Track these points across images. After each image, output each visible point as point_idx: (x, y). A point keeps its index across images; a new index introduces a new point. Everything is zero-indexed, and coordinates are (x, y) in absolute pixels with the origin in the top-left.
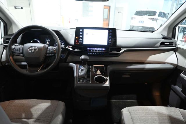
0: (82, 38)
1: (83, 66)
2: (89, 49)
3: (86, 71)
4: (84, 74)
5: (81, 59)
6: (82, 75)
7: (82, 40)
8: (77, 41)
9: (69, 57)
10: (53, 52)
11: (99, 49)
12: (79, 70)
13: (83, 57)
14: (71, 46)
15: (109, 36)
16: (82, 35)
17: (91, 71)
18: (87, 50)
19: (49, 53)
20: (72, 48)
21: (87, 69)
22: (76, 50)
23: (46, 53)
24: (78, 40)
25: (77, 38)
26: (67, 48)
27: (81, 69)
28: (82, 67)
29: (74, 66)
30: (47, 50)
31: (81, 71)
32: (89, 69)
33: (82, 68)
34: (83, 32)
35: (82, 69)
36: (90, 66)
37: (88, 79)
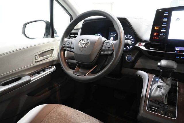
0: (167, 28)
1: (162, 80)
2: (178, 49)
3: (168, 90)
4: (163, 95)
5: (159, 66)
6: (157, 97)
7: (167, 33)
8: (155, 34)
9: (139, 61)
10: (109, 49)
12: (153, 84)
13: (163, 63)
14: (144, 44)
16: (168, 23)
17: (179, 92)
18: (174, 50)
19: (104, 51)
20: (145, 46)
21: (170, 87)
22: (152, 49)
24: (159, 31)
25: (156, 28)
26: (137, 45)
27: (156, 85)
28: (160, 80)
29: (145, 75)
30: (103, 46)
31: (157, 89)
32: (173, 87)
33: (160, 83)
34: (169, 17)
35: (160, 84)
36: (177, 81)
37: (171, 108)
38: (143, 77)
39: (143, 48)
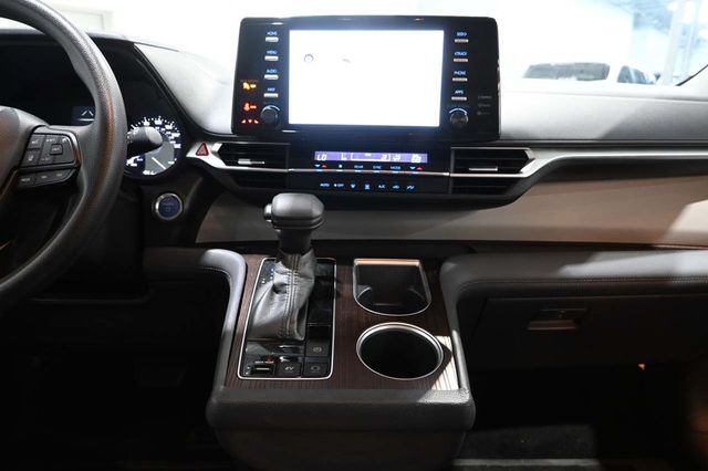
0: (282, 86)
1: (286, 265)
2: (322, 156)
3: (306, 292)
4: (291, 312)
5: (268, 217)
6: (273, 323)
7: (283, 102)
8: (247, 107)
9: (210, 215)
10: (59, 159)
11: (385, 158)
12: (259, 285)
13: (282, 203)
14: (217, 146)
15: (449, 68)
16: (282, 67)
17: (339, 295)
18: (312, 163)
19: (36, 170)
20: (221, 154)
21: (313, 282)
22: (244, 164)
23: (19, 168)
25: (246, 86)
26: (192, 154)
27: (270, 284)
28: (280, 267)
29: (233, 263)
30: (26, 148)
31: (271, 297)
32: (323, 283)
33: (281, 275)
34: (282, 48)
35: (278, 278)
36: (332, 263)
37: (317, 350)
38: (228, 268)
39: (216, 162)
